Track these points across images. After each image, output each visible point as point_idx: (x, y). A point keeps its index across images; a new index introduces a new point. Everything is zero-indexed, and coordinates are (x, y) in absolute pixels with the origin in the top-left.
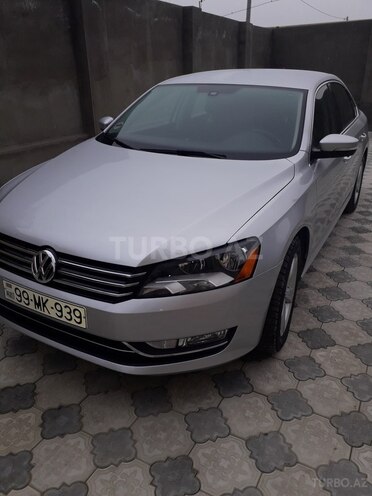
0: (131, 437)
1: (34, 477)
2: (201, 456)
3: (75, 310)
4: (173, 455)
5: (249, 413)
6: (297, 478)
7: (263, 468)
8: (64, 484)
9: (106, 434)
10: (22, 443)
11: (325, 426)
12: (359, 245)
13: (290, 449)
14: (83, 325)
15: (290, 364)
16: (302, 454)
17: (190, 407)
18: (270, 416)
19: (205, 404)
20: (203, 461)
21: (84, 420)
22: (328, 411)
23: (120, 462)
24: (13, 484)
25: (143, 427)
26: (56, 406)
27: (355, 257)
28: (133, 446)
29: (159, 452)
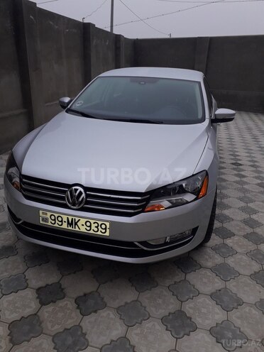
0: (141, 305)
1: (90, 340)
2: (188, 308)
3: (102, 224)
4: (172, 311)
5: (205, 280)
6: (247, 310)
7: (226, 309)
8: (112, 341)
9: (124, 306)
10: (70, 321)
11: (249, 281)
12: (223, 177)
13: (236, 296)
14: (107, 234)
15: (215, 249)
16: (245, 298)
17: (168, 282)
18: (217, 280)
19: (177, 279)
20: (191, 311)
21: (105, 300)
22: (248, 272)
23: (142, 321)
24: (78, 348)
25: (146, 298)
26: (82, 294)
27: (224, 184)
28: (145, 310)
29: (163, 311)
